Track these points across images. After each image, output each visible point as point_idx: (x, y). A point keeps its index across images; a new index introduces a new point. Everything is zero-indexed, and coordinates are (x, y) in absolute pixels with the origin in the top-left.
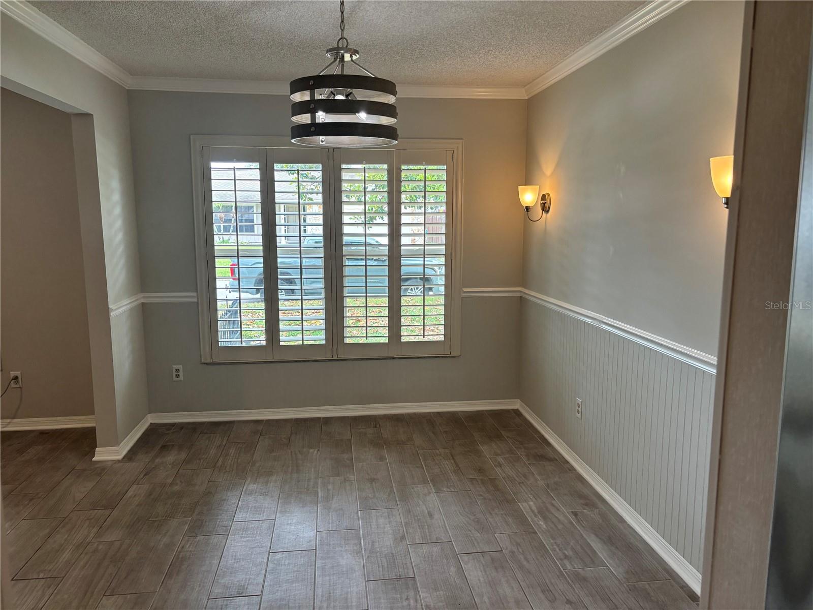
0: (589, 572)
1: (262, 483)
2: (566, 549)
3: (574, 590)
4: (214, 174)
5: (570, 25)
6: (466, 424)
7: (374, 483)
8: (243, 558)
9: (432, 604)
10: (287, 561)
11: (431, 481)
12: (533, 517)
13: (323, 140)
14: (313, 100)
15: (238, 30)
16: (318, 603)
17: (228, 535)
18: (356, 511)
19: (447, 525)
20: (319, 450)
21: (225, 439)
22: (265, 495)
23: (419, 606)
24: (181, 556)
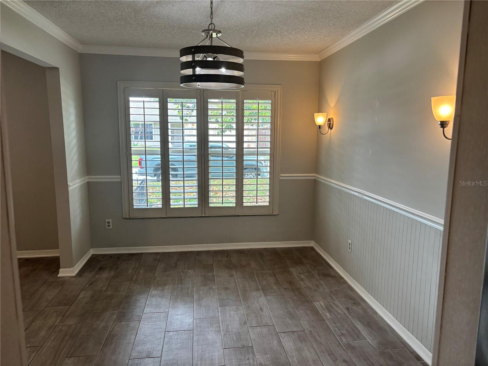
0: (356, 343)
1: (160, 290)
2: (342, 330)
3: (348, 354)
4: (131, 105)
5: (347, 17)
6: (282, 255)
7: (227, 290)
8: (149, 335)
9: (263, 362)
10: (176, 337)
11: (261, 289)
12: (323, 311)
13: (199, 84)
14: (194, 61)
15: (147, 18)
16: (195, 362)
17: (140, 321)
18: (217, 307)
19: (271, 315)
20: (194, 271)
21: (138, 264)
22: (162, 297)
23: (255, 363)
24: (112, 334)
